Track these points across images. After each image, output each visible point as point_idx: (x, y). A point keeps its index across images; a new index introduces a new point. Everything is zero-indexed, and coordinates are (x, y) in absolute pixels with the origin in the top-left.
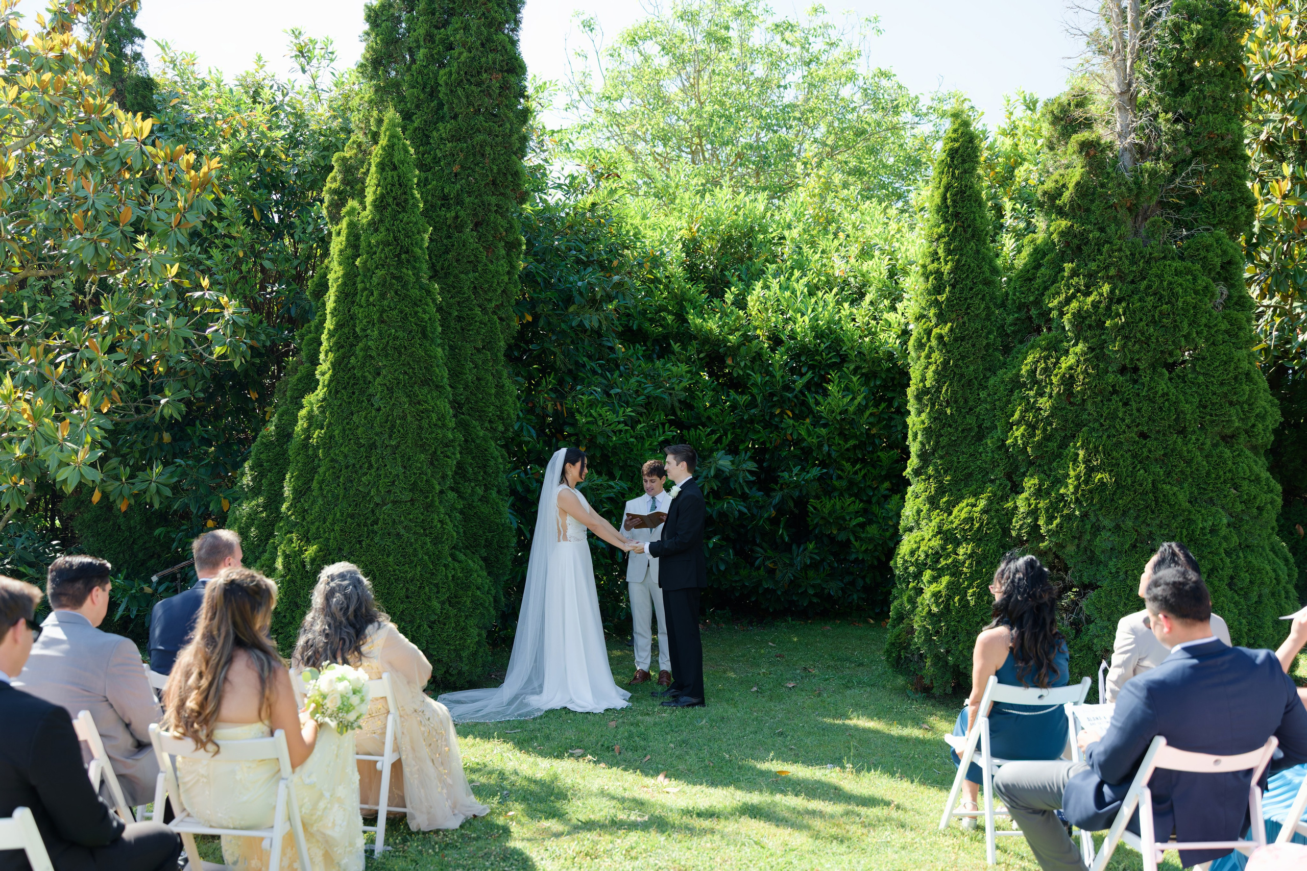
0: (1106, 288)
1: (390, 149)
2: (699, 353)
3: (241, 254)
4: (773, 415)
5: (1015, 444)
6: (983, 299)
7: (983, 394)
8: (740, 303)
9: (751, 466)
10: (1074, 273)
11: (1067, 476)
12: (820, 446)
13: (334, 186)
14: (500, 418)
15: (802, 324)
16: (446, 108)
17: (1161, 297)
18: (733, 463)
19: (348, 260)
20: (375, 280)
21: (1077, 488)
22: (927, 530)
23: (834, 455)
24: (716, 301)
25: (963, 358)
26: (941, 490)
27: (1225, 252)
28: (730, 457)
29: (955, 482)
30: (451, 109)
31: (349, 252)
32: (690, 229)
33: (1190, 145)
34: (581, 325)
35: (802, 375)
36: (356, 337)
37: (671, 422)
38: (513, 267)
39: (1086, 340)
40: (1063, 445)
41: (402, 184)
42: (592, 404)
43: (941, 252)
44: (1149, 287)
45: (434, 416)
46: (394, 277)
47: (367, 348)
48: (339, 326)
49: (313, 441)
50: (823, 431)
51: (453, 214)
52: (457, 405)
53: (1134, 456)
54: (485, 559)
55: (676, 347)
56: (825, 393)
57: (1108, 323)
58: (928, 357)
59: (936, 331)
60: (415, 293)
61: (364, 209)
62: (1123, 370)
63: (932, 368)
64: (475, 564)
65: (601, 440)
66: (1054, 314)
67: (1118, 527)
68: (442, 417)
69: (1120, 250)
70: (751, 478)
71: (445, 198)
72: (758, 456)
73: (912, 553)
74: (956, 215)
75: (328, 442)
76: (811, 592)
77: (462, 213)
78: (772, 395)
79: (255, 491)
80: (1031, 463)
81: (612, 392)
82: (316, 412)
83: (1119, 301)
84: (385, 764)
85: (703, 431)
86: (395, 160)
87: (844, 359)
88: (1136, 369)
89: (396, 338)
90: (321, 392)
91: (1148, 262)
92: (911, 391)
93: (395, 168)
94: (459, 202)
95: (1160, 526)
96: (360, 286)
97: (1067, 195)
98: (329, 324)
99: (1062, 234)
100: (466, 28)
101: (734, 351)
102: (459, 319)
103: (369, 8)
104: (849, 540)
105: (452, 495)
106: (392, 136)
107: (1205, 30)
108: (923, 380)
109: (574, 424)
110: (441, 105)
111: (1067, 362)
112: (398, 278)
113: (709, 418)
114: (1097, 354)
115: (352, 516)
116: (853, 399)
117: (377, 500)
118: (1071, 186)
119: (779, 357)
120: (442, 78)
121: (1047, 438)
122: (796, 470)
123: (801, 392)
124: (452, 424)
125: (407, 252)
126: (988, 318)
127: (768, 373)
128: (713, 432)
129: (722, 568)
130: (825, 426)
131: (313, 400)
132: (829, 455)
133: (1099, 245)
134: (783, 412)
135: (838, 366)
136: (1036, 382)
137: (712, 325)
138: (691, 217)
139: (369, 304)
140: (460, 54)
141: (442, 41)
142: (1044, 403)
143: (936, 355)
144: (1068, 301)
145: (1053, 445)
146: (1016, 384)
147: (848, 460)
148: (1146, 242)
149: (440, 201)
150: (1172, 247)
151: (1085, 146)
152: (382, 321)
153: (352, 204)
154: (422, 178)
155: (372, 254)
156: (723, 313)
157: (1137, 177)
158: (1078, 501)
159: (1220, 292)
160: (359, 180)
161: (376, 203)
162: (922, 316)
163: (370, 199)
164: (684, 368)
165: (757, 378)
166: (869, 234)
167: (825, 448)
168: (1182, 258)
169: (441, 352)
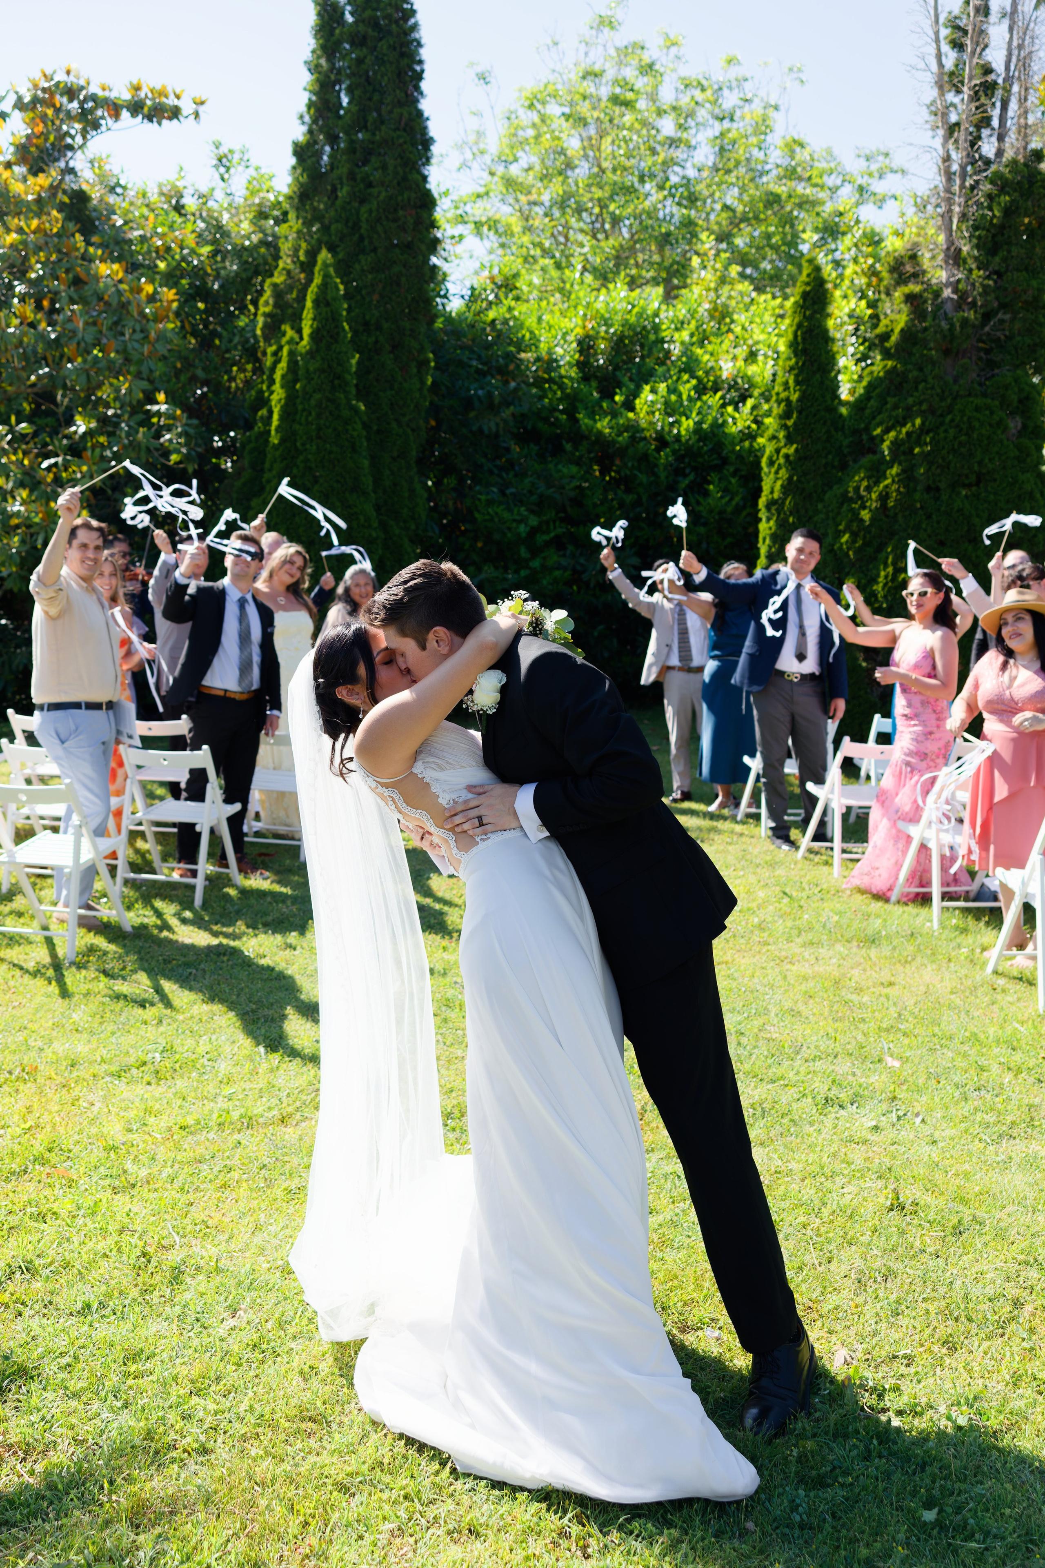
0: (918, 421)
1: (324, 286)
2: (589, 452)
3: (179, 365)
5: (841, 548)
6: (825, 423)
7: (820, 506)
8: (629, 405)
10: (896, 407)
11: (878, 576)
13: (267, 309)
15: (686, 426)
16: (366, 242)
17: (961, 430)
19: (289, 383)
20: (313, 402)
21: (885, 585)
24: (606, 402)
25: (805, 474)
27: (1021, 390)
30: (371, 242)
31: (290, 377)
32: (584, 327)
33: (997, 298)
34: (481, 430)
35: (685, 476)
37: (562, 520)
38: (423, 382)
39: (900, 464)
40: (880, 550)
41: (335, 318)
42: (490, 503)
43: (791, 382)
44: (952, 420)
45: (362, 519)
46: (328, 400)
51: (373, 339)
52: (378, 508)
55: (568, 447)
56: (706, 494)
57: (917, 450)
58: (777, 473)
59: (784, 451)
60: (346, 413)
61: (301, 338)
62: (928, 489)
63: (779, 483)
65: (497, 537)
66: (877, 440)
68: (368, 519)
69: (932, 388)
71: (366, 324)
74: (805, 351)
77: (381, 338)
80: (853, 565)
81: (508, 492)
83: (927, 433)
86: (329, 297)
87: (725, 461)
88: (938, 489)
89: (331, 452)
91: (955, 399)
92: (762, 502)
93: (328, 304)
94: (378, 328)
96: (300, 407)
97: (894, 338)
99: (887, 372)
100: (384, 167)
101: (622, 452)
102: (378, 431)
103: (295, 144)
106: (326, 276)
107: (1012, 201)
108: (772, 492)
109: (473, 521)
110: (362, 238)
111: (884, 481)
112: (332, 401)
114: (907, 478)
116: (731, 499)
118: (897, 331)
119: (665, 457)
120: (364, 216)
121: (866, 544)
124: (375, 525)
125: (339, 378)
126: (827, 440)
127: (654, 474)
129: (606, 655)
130: (705, 524)
133: (917, 382)
135: (718, 468)
136: (861, 497)
137: (603, 425)
138: (585, 314)
139: (307, 423)
140: (379, 193)
141: (363, 180)
142: (865, 515)
143: (783, 473)
144: (888, 430)
145: (869, 550)
146: (845, 499)
148: (956, 381)
149: (363, 327)
150: (976, 386)
151: (910, 298)
152: (319, 437)
153: (290, 333)
154: (349, 310)
155: (310, 380)
156: (614, 415)
157: (952, 325)
158: (885, 597)
159: (1014, 424)
160: (288, 305)
161: (312, 336)
162: (774, 437)
163: (306, 331)
164: (574, 469)
165: (643, 478)
166: (755, 337)
167: (704, 545)
168: (984, 395)
169: (366, 463)
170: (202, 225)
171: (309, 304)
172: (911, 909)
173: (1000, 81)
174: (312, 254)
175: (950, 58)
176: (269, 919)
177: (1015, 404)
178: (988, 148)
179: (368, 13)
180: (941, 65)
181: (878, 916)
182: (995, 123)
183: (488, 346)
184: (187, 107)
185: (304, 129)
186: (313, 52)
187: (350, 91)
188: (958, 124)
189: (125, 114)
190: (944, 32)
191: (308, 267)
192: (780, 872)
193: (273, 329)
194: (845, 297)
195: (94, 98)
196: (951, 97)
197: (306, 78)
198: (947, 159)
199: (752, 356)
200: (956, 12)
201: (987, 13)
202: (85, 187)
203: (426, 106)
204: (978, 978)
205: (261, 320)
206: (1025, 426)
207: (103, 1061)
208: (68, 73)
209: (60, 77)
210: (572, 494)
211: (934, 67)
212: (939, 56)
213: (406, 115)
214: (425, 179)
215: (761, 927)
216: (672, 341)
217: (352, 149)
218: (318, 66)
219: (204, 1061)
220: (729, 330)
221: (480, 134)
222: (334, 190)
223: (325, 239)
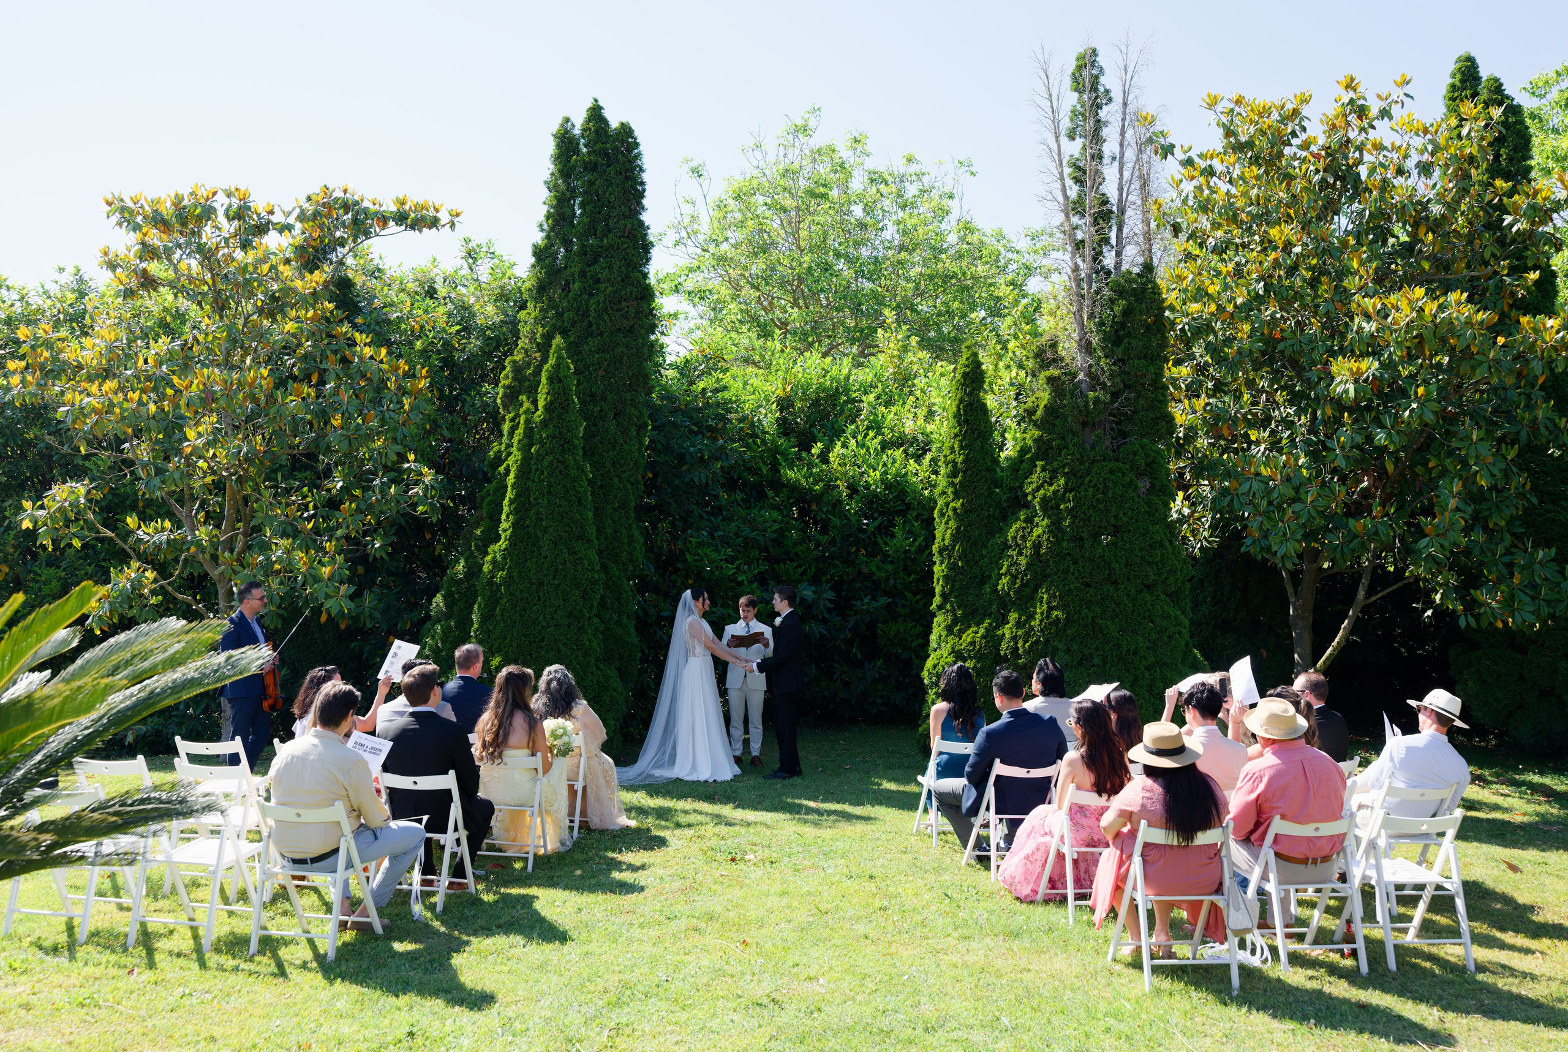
0: (1062, 482)
1: (557, 366)
2: (789, 498)
3: (428, 427)
4: (849, 553)
5: (1003, 589)
7: (984, 551)
8: (824, 458)
9: (831, 595)
10: (1043, 469)
11: (1036, 612)
12: (888, 579)
13: (507, 382)
14: (631, 561)
15: (874, 476)
16: (594, 328)
17: (1099, 489)
18: (814, 592)
19: (525, 447)
20: (545, 463)
21: (1041, 621)
22: (945, 650)
23: (899, 587)
24: (804, 454)
25: (971, 525)
26: (955, 621)
27: (1147, 456)
28: (813, 588)
29: (964, 615)
30: (598, 328)
31: (526, 442)
32: (784, 390)
33: (1123, 381)
34: (692, 480)
35: (874, 519)
36: (530, 503)
37: (765, 559)
38: (641, 444)
39: (1049, 517)
40: (1035, 591)
41: (566, 392)
42: (700, 545)
43: (957, 447)
44: (1091, 481)
45: (586, 562)
46: (559, 461)
47: (538, 513)
48: (518, 496)
49: (497, 580)
50: (890, 567)
51: (598, 409)
52: (600, 553)
53: (1081, 600)
54: (618, 669)
55: (771, 494)
56: (893, 536)
57: (1063, 506)
58: (947, 523)
59: (953, 505)
60: (574, 472)
61: (537, 409)
62: (1074, 539)
63: (950, 532)
64: (612, 673)
65: (706, 575)
66: (1030, 498)
67: (1069, 649)
68: (591, 563)
69: (1074, 454)
70: (830, 606)
71: (593, 395)
72: (837, 587)
73: (935, 667)
74: (967, 421)
75: (508, 581)
76: (879, 701)
77: (605, 408)
78: (849, 536)
79: (448, 615)
80: (1014, 603)
81: (717, 535)
82: (499, 558)
83: (1070, 491)
84: (579, 786)
85: (790, 566)
86: (561, 375)
87: (908, 507)
88: (1082, 539)
89: (560, 506)
90: (503, 544)
91: (1092, 463)
92: (935, 548)
93: (560, 381)
94: (604, 398)
95: (1097, 649)
96: (534, 467)
97: (1039, 412)
98: (510, 494)
99: (1035, 441)
100: (610, 267)
101: (818, 498)
102: (602, 487)
103: (535, 246)
104: (910, 658)
105: (596, 620)
106: (559, 358)
107: (1129, 304)
108: (944, 540)
109: (685, 561)
110: (590, 324)
111: (1038, 531)
112: (563, 462)
113: (796, 554)
114: (1055, 527)
115: (525, 635)
116: (914, 541)
117: (544, 624)
118: (1042, 406)
119: (852, 507)
120: (593, 307)
121: (1024, 585)
122: (867, 600)
123: (873, 533)
124: (597, 567)
125: (569, 442)
126: (989, 495)
127: (846, 518)
128: (799, 566)
130: (892, 563)
131: (497, 549)
132: (895, 587)
133: (1060, 449)
134: (858, 550)
135: (902, 513)
136: (1017, 545)
137: (800, 476)
138: (785, 379)
139: (541, 481)
140: (606, 288)
141: (592, 277)
142: (1023, 561)
143: (952, 523)
144: (1038, 489)
145: (1027, 590)
146: (1004, 547)
147: (911, 592)
148: (1093, 447)
149: (589, 397)
150: (1110, 452)
151: (1051, 380)
152: (550, 493)
153: (527, 405)
154: (577, 385)
155: (543, 444)
156: (810, 465)
157: (1087, 402)
158: (1042, 631)
159: (1143, 485)
160: (526, 379)
161: (545, 407)
162: (944, 493)
163: (541, 404)
164: (775, 514)
165: (836, 521)
166: (933, 400)
167: (892, 581)
168: (1117, 460)
169: (590, 514)
170: (450, 306)
171: (544, 380)
172: (1051, 907)
173: (1115, 209)
174: (548, 337)
175: (1073, 191)
176: (502, 921)
177: (1143, 467)
178: (1109, 260)
179: (599, 146)
180: (1066, 197)
181: (1021, 914)
182: (1113, 241)
183: (698, 410)
184: (444, 218)
185: (543, 234)
186: (552, 174)
187: (582, 205)
188: (1082, 241)
189: (391, 223)
190: (1067, 171)
191: (544, 347)
192: (946, 877)
193: (511, 397)
194: (1008, 367)
195: (366, 211)
196: (1075, 220)
197: (545, 194)
198: (1076, 269)
199: (930, 415)
200: (1077, 155)
201: (1101, 158)
202: (350, 274)
203: (645, 217)
204: (1100, 965)
205: (501, 391)
206: (1152, 486)
207: (365, 1040)
208: (345, 191)
209: (339, 194)
210: (774, 536)
211: (1061, 199)
212: (1064, 190)
213: (629, 226)
214: (645, 276)
215: (923, 923)
216: (861, 401)
217: (583, 253)
218: (556, 185)
219: (450, 1039)
220: (911, 393)
221: (694, 218)
222: (567, 284)
223: (559, 324)
